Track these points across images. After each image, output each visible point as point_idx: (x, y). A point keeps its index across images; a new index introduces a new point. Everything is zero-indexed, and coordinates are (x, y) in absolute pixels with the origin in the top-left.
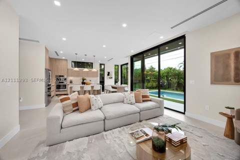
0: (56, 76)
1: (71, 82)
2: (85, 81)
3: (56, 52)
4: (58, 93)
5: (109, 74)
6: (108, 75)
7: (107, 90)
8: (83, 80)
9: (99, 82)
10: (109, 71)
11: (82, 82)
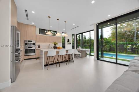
0: (25, 41)
1: (39, 47)
2: (56, 46)
4: (27, 57)
10: (68, 39)
11: (54, 47)
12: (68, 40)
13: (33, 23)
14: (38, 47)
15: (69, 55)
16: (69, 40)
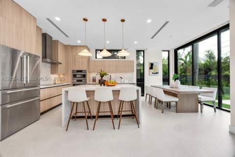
0: (73, 71)
2: (104, 78)
3: (48, 19)
5: (152, 66)
6: (151, 68)
7: (151, 97)
8: (102, 76)
9: (135, 81)
10: (152, 62)
11: (100, 81)
12: (152, 65)
13: (79, 42)
14: (93, 80)
15: (122, 102)
16: (155, 64)
